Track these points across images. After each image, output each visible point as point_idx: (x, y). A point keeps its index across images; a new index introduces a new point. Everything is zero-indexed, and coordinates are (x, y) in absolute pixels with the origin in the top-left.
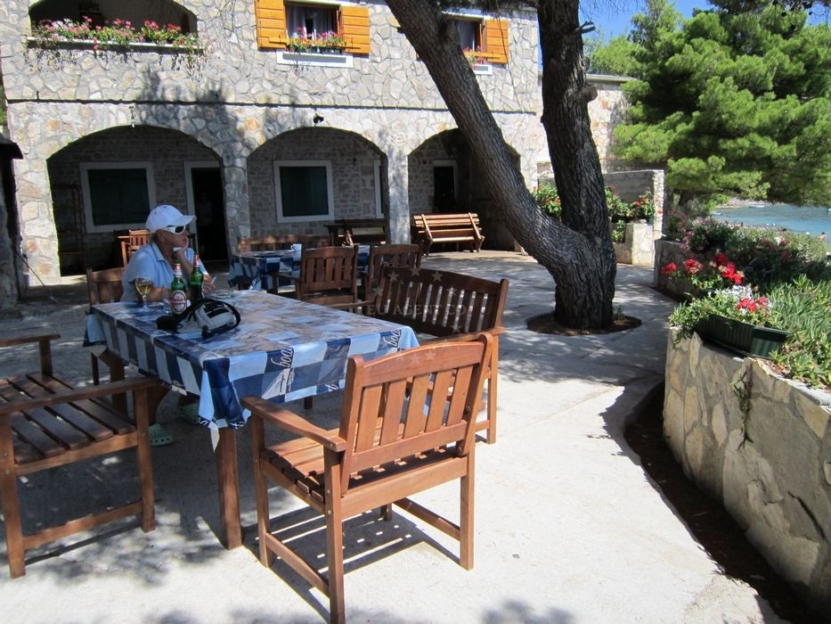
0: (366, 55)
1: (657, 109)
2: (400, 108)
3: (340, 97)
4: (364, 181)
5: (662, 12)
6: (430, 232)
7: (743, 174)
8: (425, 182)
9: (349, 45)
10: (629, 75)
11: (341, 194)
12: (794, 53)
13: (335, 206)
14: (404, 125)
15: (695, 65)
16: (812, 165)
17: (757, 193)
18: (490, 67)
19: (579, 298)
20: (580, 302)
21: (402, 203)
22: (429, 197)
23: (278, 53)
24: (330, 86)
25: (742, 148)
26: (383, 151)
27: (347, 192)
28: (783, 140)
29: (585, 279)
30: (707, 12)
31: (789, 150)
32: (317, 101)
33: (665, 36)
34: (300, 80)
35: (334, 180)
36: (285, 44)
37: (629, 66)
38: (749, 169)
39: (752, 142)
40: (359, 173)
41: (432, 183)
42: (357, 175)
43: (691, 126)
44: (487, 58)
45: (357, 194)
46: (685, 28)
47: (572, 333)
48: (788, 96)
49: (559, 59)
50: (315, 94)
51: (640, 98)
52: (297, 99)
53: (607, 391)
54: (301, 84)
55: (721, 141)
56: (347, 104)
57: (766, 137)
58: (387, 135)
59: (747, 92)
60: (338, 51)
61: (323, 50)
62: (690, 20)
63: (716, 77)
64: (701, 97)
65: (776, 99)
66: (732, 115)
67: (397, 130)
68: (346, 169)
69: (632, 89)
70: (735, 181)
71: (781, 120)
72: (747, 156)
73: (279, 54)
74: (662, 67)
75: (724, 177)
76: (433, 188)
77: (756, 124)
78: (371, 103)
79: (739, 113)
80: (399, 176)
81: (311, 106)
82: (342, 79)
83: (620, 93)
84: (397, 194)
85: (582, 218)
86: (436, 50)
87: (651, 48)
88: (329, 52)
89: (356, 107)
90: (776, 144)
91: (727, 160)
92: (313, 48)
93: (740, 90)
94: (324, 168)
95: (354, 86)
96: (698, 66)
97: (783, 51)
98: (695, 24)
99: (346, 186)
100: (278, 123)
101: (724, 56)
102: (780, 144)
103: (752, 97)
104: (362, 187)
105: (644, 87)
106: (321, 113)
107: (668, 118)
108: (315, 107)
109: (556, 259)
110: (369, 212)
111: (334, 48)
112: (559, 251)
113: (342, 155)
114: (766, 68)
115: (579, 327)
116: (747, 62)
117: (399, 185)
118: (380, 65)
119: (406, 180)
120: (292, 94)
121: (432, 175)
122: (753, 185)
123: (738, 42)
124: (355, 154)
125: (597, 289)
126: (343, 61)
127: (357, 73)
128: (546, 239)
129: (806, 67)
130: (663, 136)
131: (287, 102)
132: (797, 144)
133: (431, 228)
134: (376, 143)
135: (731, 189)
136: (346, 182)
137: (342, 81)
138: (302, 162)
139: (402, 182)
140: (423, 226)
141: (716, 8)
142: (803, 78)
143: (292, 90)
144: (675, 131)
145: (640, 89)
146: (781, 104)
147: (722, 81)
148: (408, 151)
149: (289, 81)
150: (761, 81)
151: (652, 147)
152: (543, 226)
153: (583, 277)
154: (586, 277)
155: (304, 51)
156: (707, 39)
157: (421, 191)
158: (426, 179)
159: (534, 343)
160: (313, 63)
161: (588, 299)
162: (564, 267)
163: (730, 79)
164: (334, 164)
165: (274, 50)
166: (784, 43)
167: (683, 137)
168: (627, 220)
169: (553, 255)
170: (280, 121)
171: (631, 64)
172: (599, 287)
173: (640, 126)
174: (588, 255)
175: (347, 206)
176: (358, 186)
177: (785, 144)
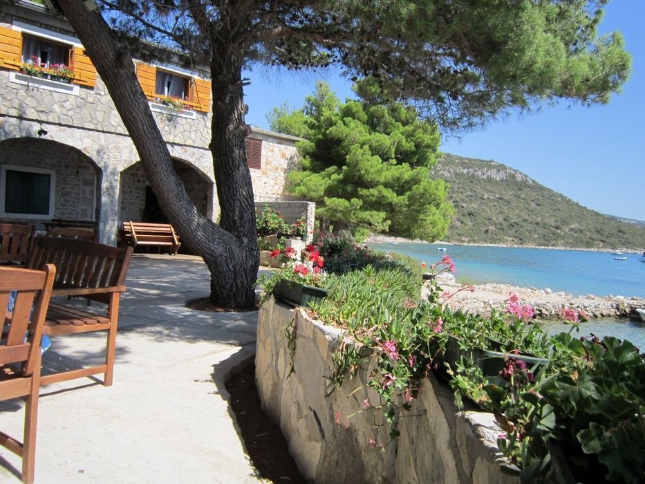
0: (91, 88)
1: (319, 163)
2: (118, 134)
3: (64, 117)
4: (84, 191)
5: (326, 97)
6: (135, 236)
7: (374, 212)
8: (138, 197)
9: (76, 77)
10: (303, 137)
11: (62, 199)
12: (409, 136)
13: (56, 209)
14: (119, 148)
15: (344, 135)
16: (418, 212)
17: (382, 227)
18: (195, 113)
19: (227, 283)
20: (228, 286)
21: (112, 210)
22: (141, 209)
23: (11, 73)
24: (56, 107)
25: (372, 196)
26: (99, 166)
27: (68, 198)
28: (400, 192)
29: (232, 269)
30: (355, 101)
31: (403, 200)
32: (43, 118)
33: (326, 113)
34: (30, 98)
35: (57, 187)
36: (19, 67)
37: (304, 131)
38: (378, 210)
39: (380, 192)
40: (81, 183)
41: (144, 198)
42: (79, 185)
43: (341, 177)
44: (193, 106)
45: (76, 201)
46: (340, 109)
47: (220, 310)
48: (403, 164)
49: (224, 102)
50: (42, 112)
51: (308, 153)
52: (24, 113)
53: (227, 350)
54: (29, 101)
55: (359, 189)
56: (71, 124)
57: (388, 189)
58: (104, 153)
59: (377, 157)
60: (67, 81)
61: (53, 77)
62: (344, 105)
63: (357, 144)
64: (347, 157)
65: (397, 165)
66: (367, 171)
67: (112, 151)
68: (68, 179)
69: (303, 146)
70: (369, 217)
71: (398, 179)
72: (376, 201)
73: (12, 75)
74: (325, 134)
75: (361, 213)
76: (144, 203)
77: (382, 180)
78: (92, 127)
79: (372, 170)
80: (111, 188)
81: (37, 121)
82: (68, 103)
83: (295, 148)
84: (108, 202)
85: (235, 222)
86: (113, 72)
87: (317, 119)
88: (58, 80)
89: (79, 128)
90: (395, 195)
91: (363, 202)
92: (45, 74)
93: (372, 155)
94: (49, 176)
95: (78, 110)
96: (346, 136)
97: (402, 134)
98: (347, 107)
99: (68, 193)
100: (4, 131)
101: (363, 131)
102: (398, 195)
103: (380, 161)
104: (81, 195)
105: (311, 147)
106: (46, 127)
107: (327, 169)
108: (41, 122)
109: (208, 251)
110: (86, 216)
111: (64, 78)
112: (211, 244)
113: (67, 167)
114: (390, 142)
115: (226, 306)
116: (379, 138)
117: (111, 195)
118: (104, 98)
119: (117, 191)
120: (21, 108)
121: (144, 192)
122: (380, 221)
123: (373, 124)
124: (78, 167)
125: (242, 278)
126: (71, 89)
127: (82, 101)
128: (200, 234)
129: (415, 146)
130: (322, 182)
131: (15, 114)
132: (409, 196)
133: (137, 233)
134: (94, 159)
135: (365, 223)
136: (67, 189)
137: (67, 105)
138: (28, 168)
139: (114, 192)
140: (130, 230)
141: (362, 100)
142: (414, 153)
143: (21, 105)
144: (330, 179)
145: (309, 147)
146: (399, 168)
147: (361, 148)
148: (121, 169)
149: (19, 97)
150: (387, 151)
151: (314, 188)
152: (198, 223)
153: (231, 267)
154: (233, 267)
155: (36, 75)
156: (354, 118)
157: (133, 203)
158: (139, 195)
159: (185, 316)
160: (43, 87)
161: (234, 284)
162: (215, 258)
163: (366, 147)
164: (58, 173)
165: (8, 70)
166: (402, 129)
167: (335, 183)
168: (288, 236)
169: (206, 247)
170: (7, 129)
171: (305, 130)
172: (244, 276)
173: (307, 173)
174: (236, 250)
175: (67, 209)
176: (78, 194)
177: (401, 195)
